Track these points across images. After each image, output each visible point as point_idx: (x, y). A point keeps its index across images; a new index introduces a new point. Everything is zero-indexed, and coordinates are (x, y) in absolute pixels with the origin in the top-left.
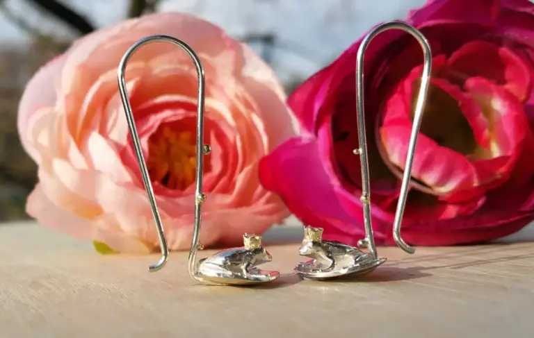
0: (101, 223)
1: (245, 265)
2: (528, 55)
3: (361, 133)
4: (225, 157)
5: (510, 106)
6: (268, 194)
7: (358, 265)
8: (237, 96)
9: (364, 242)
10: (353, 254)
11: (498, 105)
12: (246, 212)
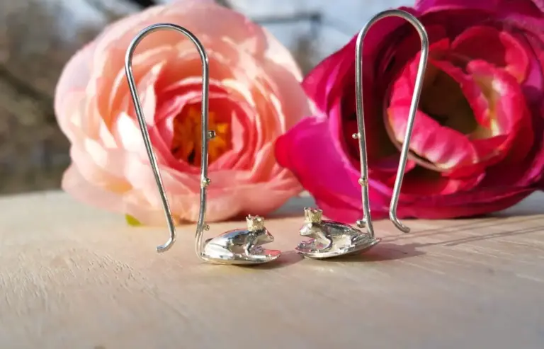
0: (130, 198)
1: (247, 245)
2: (526, 38)
3: (360, 118)
4: (246, 136)
5: (509, 88)
6: (285, 171)
7: (354, 246)
8: (258, 79)
9: (361, 222)
10: (351, 234)
11: (498, 86)
12: (265, 187)
